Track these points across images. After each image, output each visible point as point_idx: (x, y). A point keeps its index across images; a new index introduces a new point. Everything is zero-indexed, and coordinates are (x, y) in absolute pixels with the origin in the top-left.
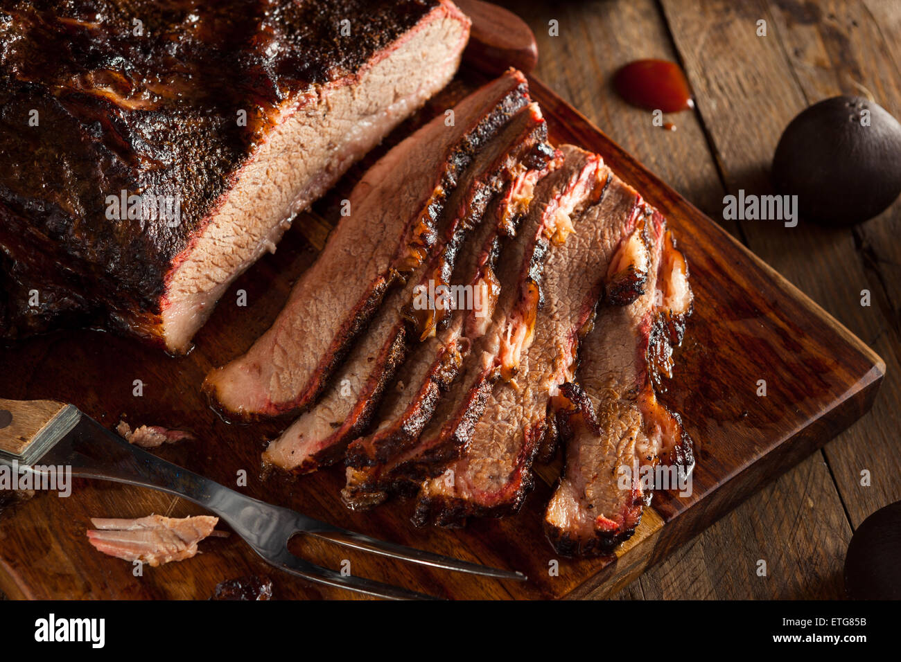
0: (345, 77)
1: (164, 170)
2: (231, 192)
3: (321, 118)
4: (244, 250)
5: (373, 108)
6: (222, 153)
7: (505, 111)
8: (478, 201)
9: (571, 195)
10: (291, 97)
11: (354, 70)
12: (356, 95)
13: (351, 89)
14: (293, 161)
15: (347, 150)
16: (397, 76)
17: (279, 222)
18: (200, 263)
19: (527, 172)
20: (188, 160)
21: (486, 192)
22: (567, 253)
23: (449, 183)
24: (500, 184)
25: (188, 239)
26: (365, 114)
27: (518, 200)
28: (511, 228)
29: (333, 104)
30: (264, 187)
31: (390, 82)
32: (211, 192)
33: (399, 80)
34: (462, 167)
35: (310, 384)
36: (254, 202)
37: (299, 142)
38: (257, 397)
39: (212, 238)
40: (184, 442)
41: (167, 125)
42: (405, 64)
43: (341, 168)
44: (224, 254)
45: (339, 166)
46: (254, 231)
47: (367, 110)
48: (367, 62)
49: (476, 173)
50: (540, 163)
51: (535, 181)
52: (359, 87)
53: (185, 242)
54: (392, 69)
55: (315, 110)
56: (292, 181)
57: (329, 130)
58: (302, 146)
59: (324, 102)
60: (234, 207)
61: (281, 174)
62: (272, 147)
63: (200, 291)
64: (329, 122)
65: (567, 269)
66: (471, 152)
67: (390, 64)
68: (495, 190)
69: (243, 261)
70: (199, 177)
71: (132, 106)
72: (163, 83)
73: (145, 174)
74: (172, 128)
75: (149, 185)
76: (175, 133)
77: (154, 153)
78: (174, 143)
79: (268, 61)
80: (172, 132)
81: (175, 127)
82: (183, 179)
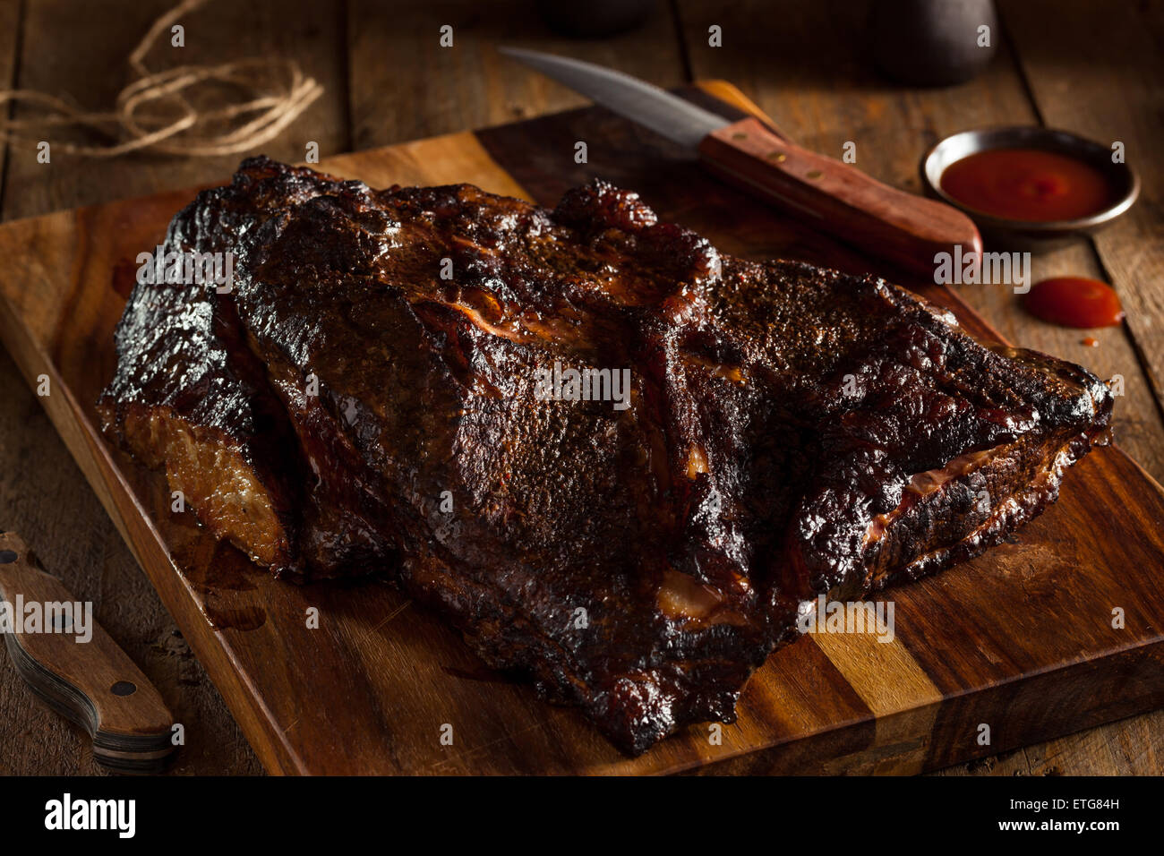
1: (499, 399)
41: (524, 360)
70: (540, 421)
71: (493, 331)
72: (543, 323)
73: (476, 398)
74: (529, 364)
75: (477, 409)
76: (530, 370)
77: (494, 379)
78: (524, 378)
79: (674, 329)
80: (528, 368)
81: (533, 364)
82: (519, 416)
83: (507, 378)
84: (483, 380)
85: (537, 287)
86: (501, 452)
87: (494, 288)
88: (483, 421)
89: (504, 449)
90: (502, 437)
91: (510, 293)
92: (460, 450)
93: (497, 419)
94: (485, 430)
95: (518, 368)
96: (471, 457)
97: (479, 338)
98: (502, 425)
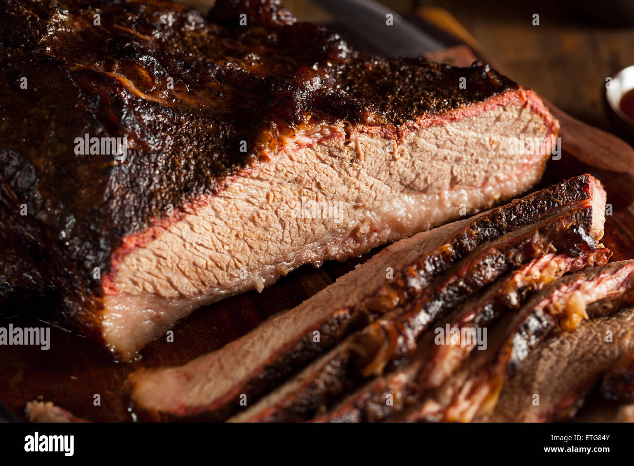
0: (383, 125)
1: (147, 152)
2: (216, 199)
3: (347, 165)
4: (221, 272)
5: (422, 186)
6: (220, 158)
7: (556, 197)
8: (485, 264)
9: (599, 283)
10: (311, 122)
11: (397, 123)
12: (397, 156)
13: (391, 145)
15: (383, 221)
16: (455, 154)
17: (276, 263)
18: (162, 260)
19: (557, 254)
20: (179, 153)
21: (500, 260)
22: (576, 342)
23: (461, 244)
24: (519, 258)
25: (151, 225)
26: (410, 188)
27: (534, 276)
28: (513, 298)
29: (365, 152)
30: (261, 212)
31: (445, 158)
32: (192, 187)
33: (458, 160)
34: (486, 238)
36: (246, 224)
37: (314, 179)
38: (173, 399)
39: (181, 237)
41: (171, 120)
42: (466, 144)
43: (372, 239)
44: (194, 264)
45: (369, 236)
46: (238, 256)
47: (412, 182)
48: (415, 120)
49: (495, 243)
50: (574, 248)
51: (563, 265)
52: (401, 147)
53: (145, 226)
54: (449, 143)
55: (340, 150)
56: (300, 223)
57: (358, 183)
58: (318, 185)
59: (352, 144)
60: (217, 216)
61: (287, 207)
62: (277, 169)
63: (157, 295)
64: (359, 173)
65: (569, 356)
66: (502, 225)
67: (444, 134)
68: (512, 261)
69: (219, 284)
70: (184, 171)
71: (143, 96)
72: (191, 94)
74: (176, 124)
75: (126, 162)
76: (177, 129)
77: (143, 135)
78: (171, 135)
79: (304, 92)
80: (175, 127)
81: (179, 124)
82: (166, 167)
83: (155, 134)
84: (132, 136)
85: (186, 66)
86: (150, 200)
87: (147, 62)
88: (133, 172)
89: (152, 195)
90: (150, 185)
91: (162, 70)
92: (112, 197)
93: (145, 169)
94: (135, 179)
95: (165, 126)
96: (122, 202)
97: (129, 100)
98: (150, 174)
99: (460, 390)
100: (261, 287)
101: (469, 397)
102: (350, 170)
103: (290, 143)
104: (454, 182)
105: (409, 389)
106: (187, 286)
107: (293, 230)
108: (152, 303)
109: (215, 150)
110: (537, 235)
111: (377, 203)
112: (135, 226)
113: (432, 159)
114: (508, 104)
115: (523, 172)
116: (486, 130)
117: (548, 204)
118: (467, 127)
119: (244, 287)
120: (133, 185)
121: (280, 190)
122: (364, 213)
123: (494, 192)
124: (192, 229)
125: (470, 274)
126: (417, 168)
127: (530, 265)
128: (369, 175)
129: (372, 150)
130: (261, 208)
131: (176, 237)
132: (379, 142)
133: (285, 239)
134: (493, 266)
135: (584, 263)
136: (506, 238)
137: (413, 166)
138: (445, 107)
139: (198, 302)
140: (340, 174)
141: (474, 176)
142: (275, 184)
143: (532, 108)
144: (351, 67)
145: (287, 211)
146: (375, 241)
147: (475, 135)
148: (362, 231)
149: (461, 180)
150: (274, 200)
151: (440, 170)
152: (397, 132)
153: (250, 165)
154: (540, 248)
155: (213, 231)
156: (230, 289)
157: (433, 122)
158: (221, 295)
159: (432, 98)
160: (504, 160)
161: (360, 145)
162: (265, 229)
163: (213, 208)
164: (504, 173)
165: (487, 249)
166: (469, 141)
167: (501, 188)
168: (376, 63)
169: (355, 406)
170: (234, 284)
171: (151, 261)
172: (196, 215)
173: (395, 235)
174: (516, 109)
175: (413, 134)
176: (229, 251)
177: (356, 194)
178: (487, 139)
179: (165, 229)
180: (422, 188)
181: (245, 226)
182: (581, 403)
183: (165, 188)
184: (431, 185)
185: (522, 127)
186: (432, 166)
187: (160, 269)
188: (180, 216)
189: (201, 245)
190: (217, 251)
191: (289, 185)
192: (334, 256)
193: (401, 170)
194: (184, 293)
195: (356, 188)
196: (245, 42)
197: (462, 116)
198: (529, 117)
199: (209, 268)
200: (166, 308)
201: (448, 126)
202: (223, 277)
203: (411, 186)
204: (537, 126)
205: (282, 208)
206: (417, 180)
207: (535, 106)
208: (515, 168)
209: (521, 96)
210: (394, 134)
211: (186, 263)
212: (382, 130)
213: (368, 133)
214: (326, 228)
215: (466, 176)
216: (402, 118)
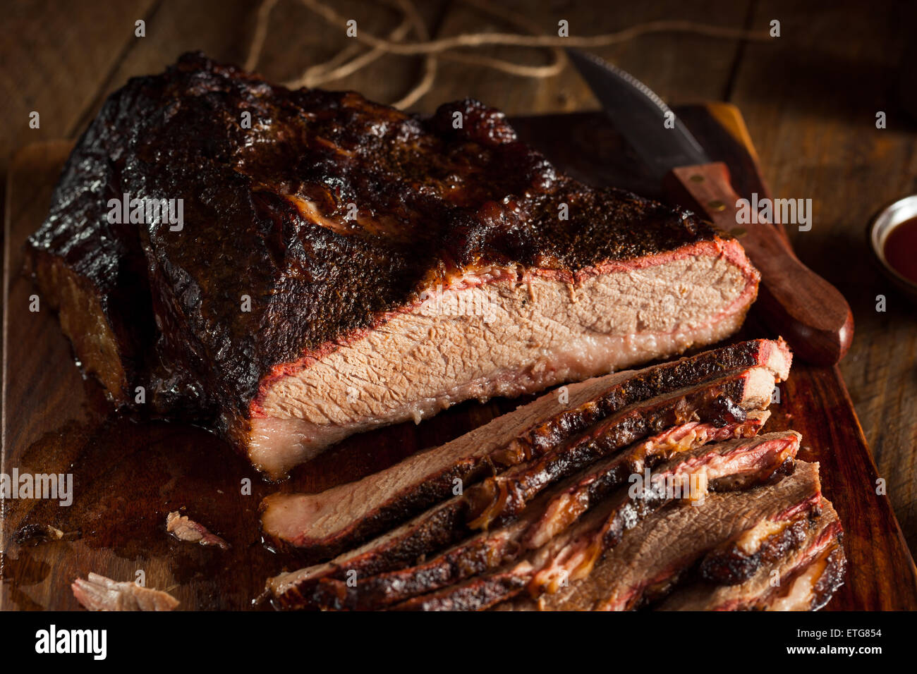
0: (559, 269)
1: (309, 282)
2: (373, 333)
3: (519, 306)
4: (376, 402)
5: (605, 328)
6: (382, 293)
7: (720, 361)
8: (622, 427)
9: (731, 458)
10: (480, 263)
11: (575, 267)
12: (575, 299)
13: (567, 289)
14: (470, 336)
15: (561, 361)
16: (640, 300)
17: (437, 396)
18: (312, 388)
19: (702, 422)
20: (342, 284)
21: (640, 424)
22: (695, 516)
23: (606, 403)
24: (660, 424)
25: (301, 355)
26: (592, 330)
27: (669, 444)
28: (639, 465)
29: (539, 295)
31: (630, 303)
32: (348, 321)
33: (644, 306)
35: (345, 530)
36: (406, 358)
37: (481, 318)
38: (297, 528)
39: (334, 368)
40: (213, 549)
41: (343, 249)
42: (653, 291)
43: (548, 378)
45: (544, 374)
46: (395, 388)
47: (594, 325)
48: (594, 266)
49: (643, 405)
50: (718, 419)
51: (704, 435)
52: (580, 290)
53: (296, 356)
54: (633, 290)
55: (511, 292)
56: (465, 359)
58: (486, 324)
59: (524, 287)
60: (374, 349)
61: (450, 344)
63: (307, 420)
64: (532, 314)
65: (683, 529)
66: (656, 386)
67: (627, 279)
68: (652, 426)
69: (372, 413)
70: (344, 304)
71: (320, 222)
72: (375, 219)
73: (288, 279)
74: (347, 254)
75: (287, 290)
76: (347, 259)
77: (308, 265)
78: (338, 265)
79: (484, 228)
80: (345, 257)
81: (350, 253)
82: (326, 299)
83: (321, 265)
84: (297, 265)
85: (378, 188)
86: (304, 331)
87: (333, 185)
88: (292, 301)
89: (308, 325)
90: (307, 315)
91: (351, 192)
92: (267, 325)
93: (304, 299)
94: (293, 308)
95: (336, 255)
96: (276, 332)
97: (301, 227)
98: (309, 305)
99: (557, 553)
100: (418, 419)
101: (564, 562)
102: (523, 311)
103: (455, 282)
104: (641, 326)
105: (510, 548)
106: (338, 414)
107: (457, 366)
108: (301, 427)
109: (379, 284)
110: (683, 402)
111: (554, 343)
112: (285, 356)
113: (615, 304)
114: (700, 254)
115: (721, 320)
116: (676, 279)
117: (711, 367)
118: (654, 275)
119: (401, 418)
120: (290, 314)
121: (443, 327)
122: (540, 351)
123: (686, 339)
124: (345, 360)
125: (603, 436)
126: (598, 312)
127: (668, 433)
128: (544, 316)
129: (546, 292)
130: (422, 343)
131: (328, 368)
132: (554, 285)
133: (449, 374)
134: (630, 429)
135: (730, 433)
136: (655, 401)
137: (594, 309)
138: (630, 254)
139: (351, 430)
140: (510, 314)
141: (664, 322)
142: (438, 322)
143: (728, 259)
144: (552, 198)
145: (451, 347)
146: (551, 380)
147: (663, 282)
148: (536, 369)
149: (648, 326)
150: (436, 336)
151: (623, 315)
152: (574, 276)
153: (411, 303)
154: (682, 416)
155: (369, 363)
156: (385, 419)
157: (614, 269)
158: (376, 424)
159: (620, 243)
160: (697, 308)
161: (532, 288)
162: (427, 363)
163: (369, 341)
164: (697, 322)
165: (630, 411)
166: (656, 289)
167: (694, 336)
168: (581, 195)
169: (448, 560)
170: (389, 414)
171: (300, 389)
172: (351, 347)
173: (575, 375)
174: (710, 260)
175: (593, 279)
176: (386, 383)
177: (529, 334)
178: (677, 288)
179: (317, 359)
180: (604, 331)
181: (404, 360)
182: (676, 579)
183: (322, 319)
184: (615, 328)
185: (717, 277)
186: (615, 311)
187: (310, 397)
188: (333, 348)
189: (355, 376)
190: (372, 382)
191: (454, 323)
192: (503, 393)
193: (580, 313)
194: (335, 420)
195: (529, 329)
196: (455, 160)
197: (647, 264)
198: (725, 269)
199: (363, 399)
200: (318, 433)
201: (633, 273)
202: (378, 408)
203: (593, 328)
204: (734, 277)
205: (445, 344)
206: (599, 323)
207: (731, 258)
208: (710, 317)
209: (715, 247)
210: (570, 278)
211: (338, 393)
212: (557, 274)
213: (541, 276)
214: (495, 365)
215: (654, 322)
216: (581, 263)
